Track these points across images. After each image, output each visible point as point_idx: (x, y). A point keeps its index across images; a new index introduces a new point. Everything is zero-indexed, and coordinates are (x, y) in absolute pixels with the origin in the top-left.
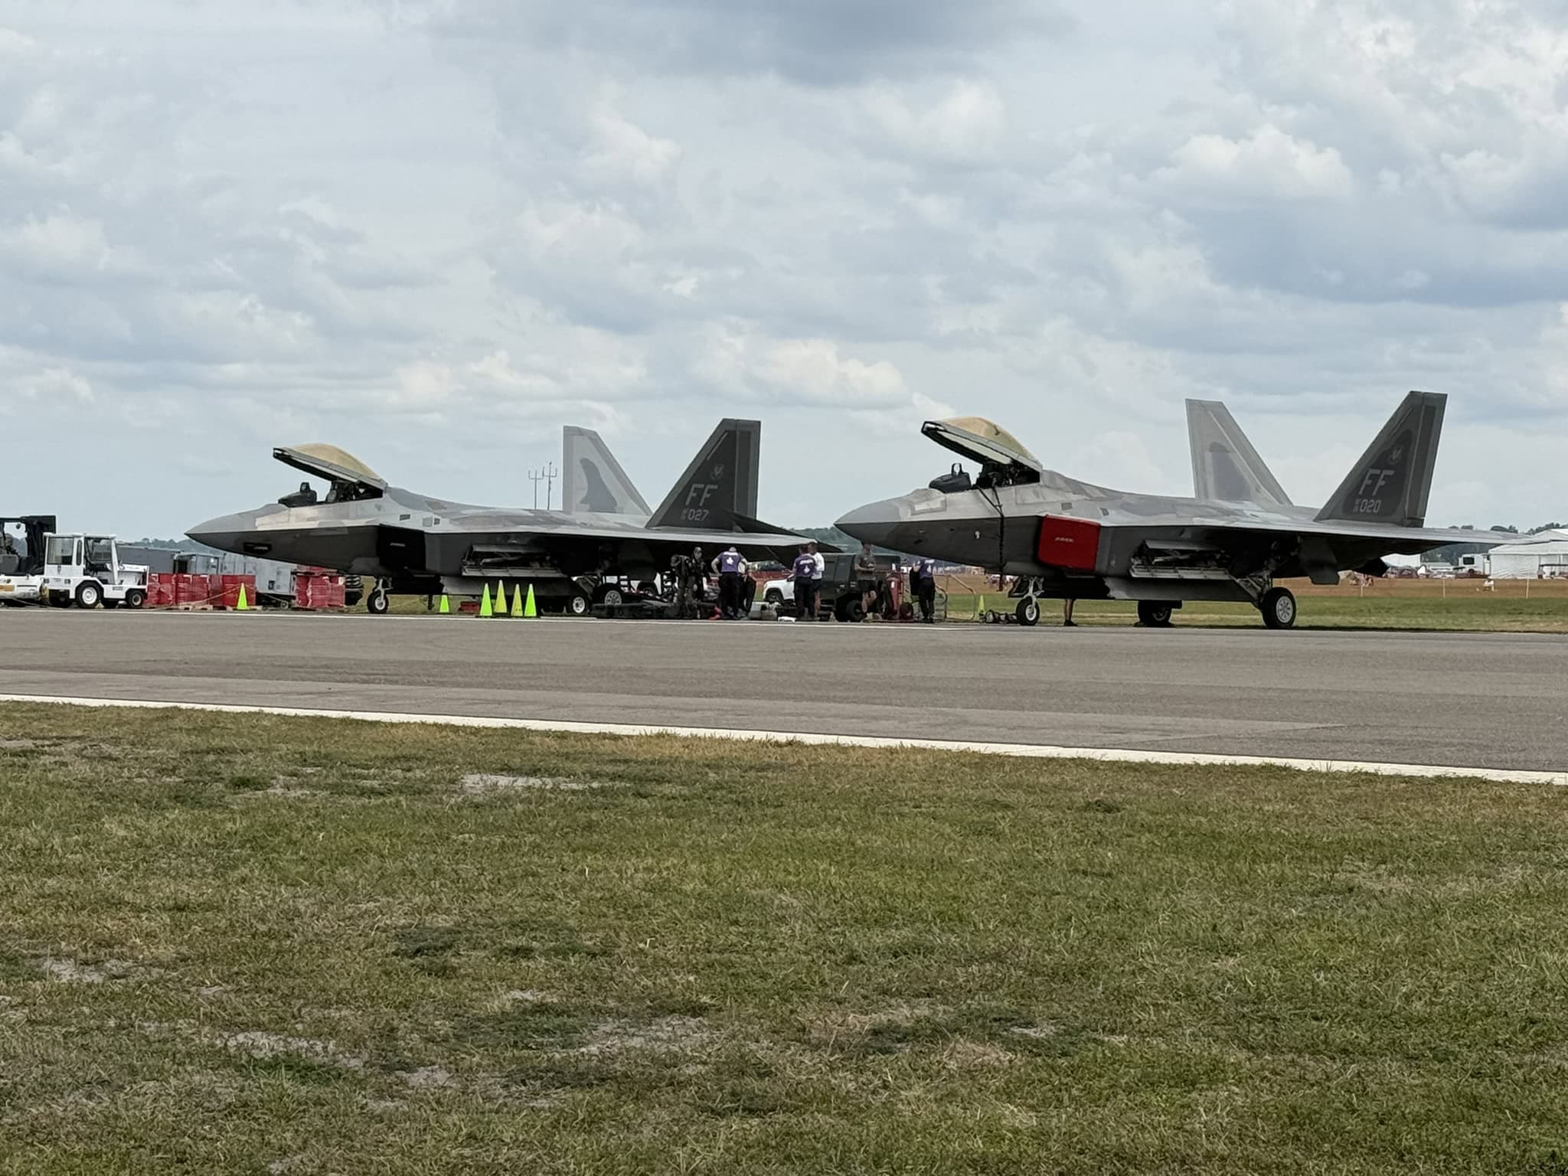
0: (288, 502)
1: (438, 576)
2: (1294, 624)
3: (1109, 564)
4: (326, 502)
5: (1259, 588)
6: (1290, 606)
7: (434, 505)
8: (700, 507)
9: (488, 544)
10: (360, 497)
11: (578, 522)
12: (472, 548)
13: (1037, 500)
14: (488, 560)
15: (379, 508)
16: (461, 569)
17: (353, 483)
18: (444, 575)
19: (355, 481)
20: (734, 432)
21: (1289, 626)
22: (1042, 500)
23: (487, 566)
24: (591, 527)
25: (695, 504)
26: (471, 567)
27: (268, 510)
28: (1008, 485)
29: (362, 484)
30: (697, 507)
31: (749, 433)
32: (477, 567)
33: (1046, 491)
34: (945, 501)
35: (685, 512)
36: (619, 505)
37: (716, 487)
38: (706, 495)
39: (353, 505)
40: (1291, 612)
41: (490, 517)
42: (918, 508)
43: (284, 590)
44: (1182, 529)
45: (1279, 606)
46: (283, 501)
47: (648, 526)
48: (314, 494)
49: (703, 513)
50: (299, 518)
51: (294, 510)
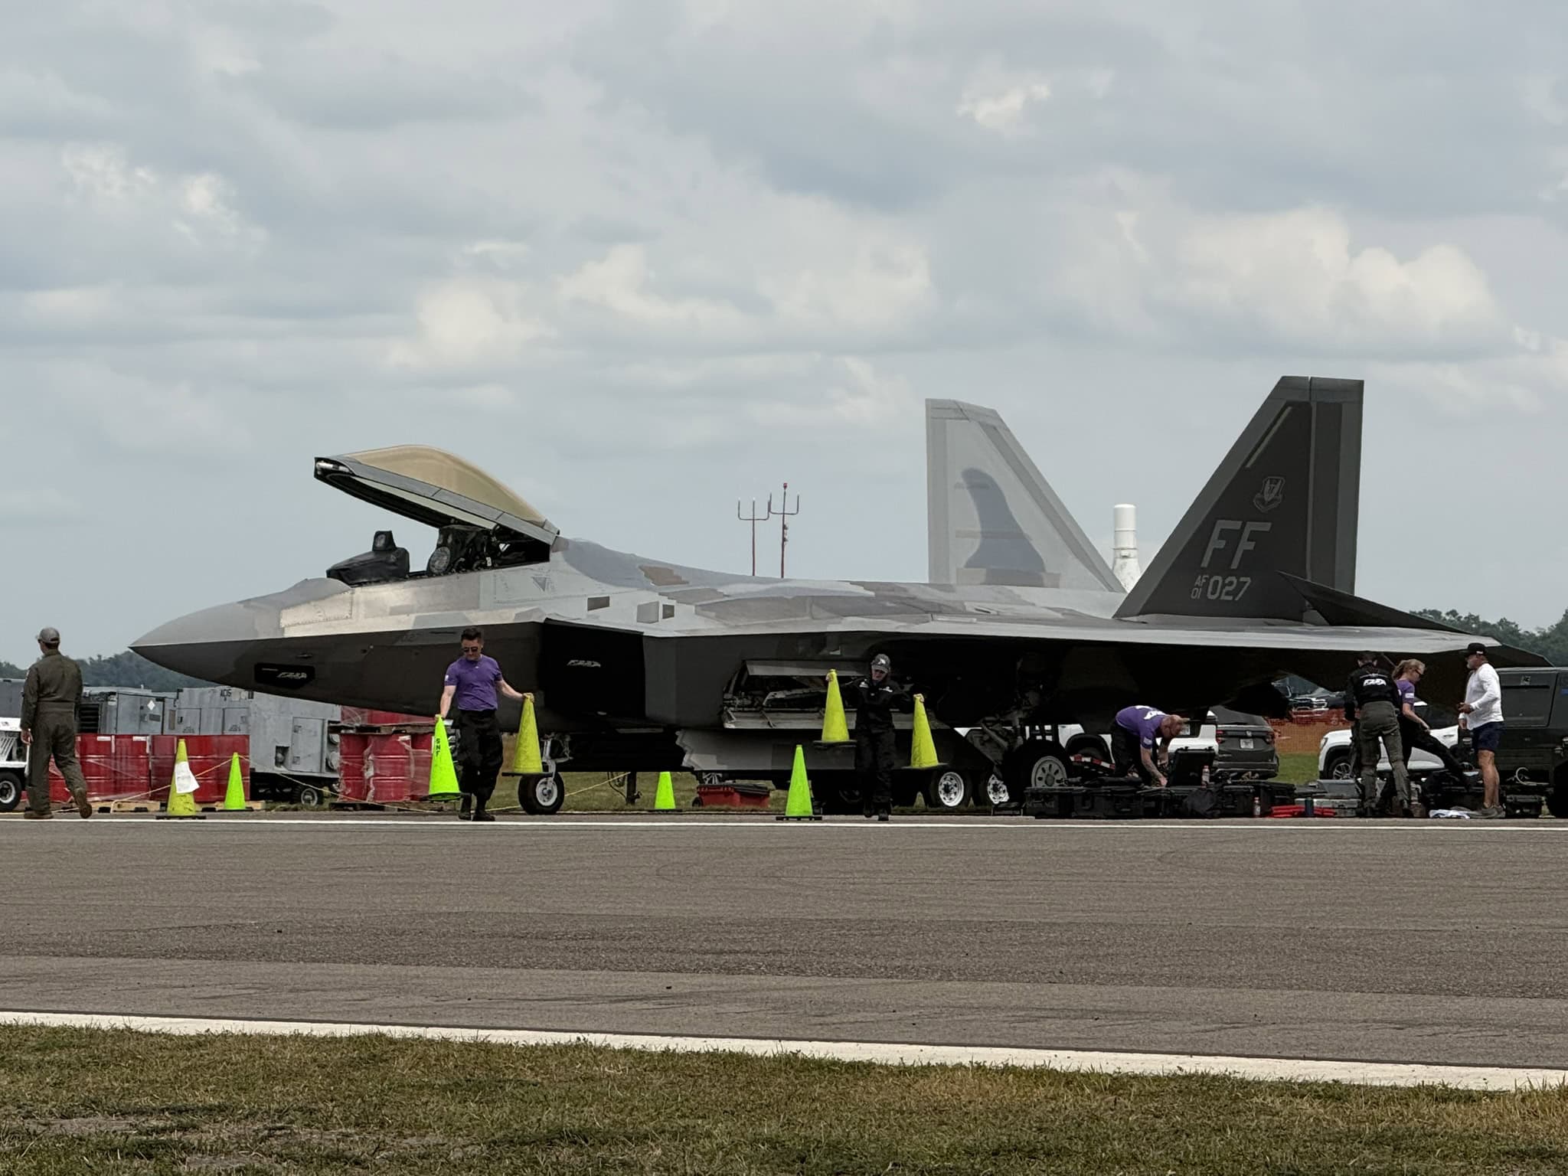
0: (348, 574)
1: (671, 730)
4: (429, 573)
7: (659, 575)
8: (1232, 573)
9: (779, 660)
10: (503, 561)
11: (970, 607)
12: (744, 669)
14: (780, 695)
15: (543, 584)
16: (721, 716)
17: (485, 531)
18: (687, 728)
19: (490, 526)
20: (1307, 404)
23: (778, 706)
24: (1000, 618)
25: (1221, 564)
26: (742, 709)
27: (304, 593)
29: (503, 532)
30: (1227, 572)
31: (1339, 406)
32: (757, 709)
35: (1200, 581)
36: (1050, 568)
37: (1266, 527)
38: (1246, 545)
39: (489, 580)
41: (780, 600)
43: (307, 765)
46: (336, 573)
47: (1121, 615)
48: (404, 554)
49: (1241, 585)
50: (374, 610)
51: (362, 593)
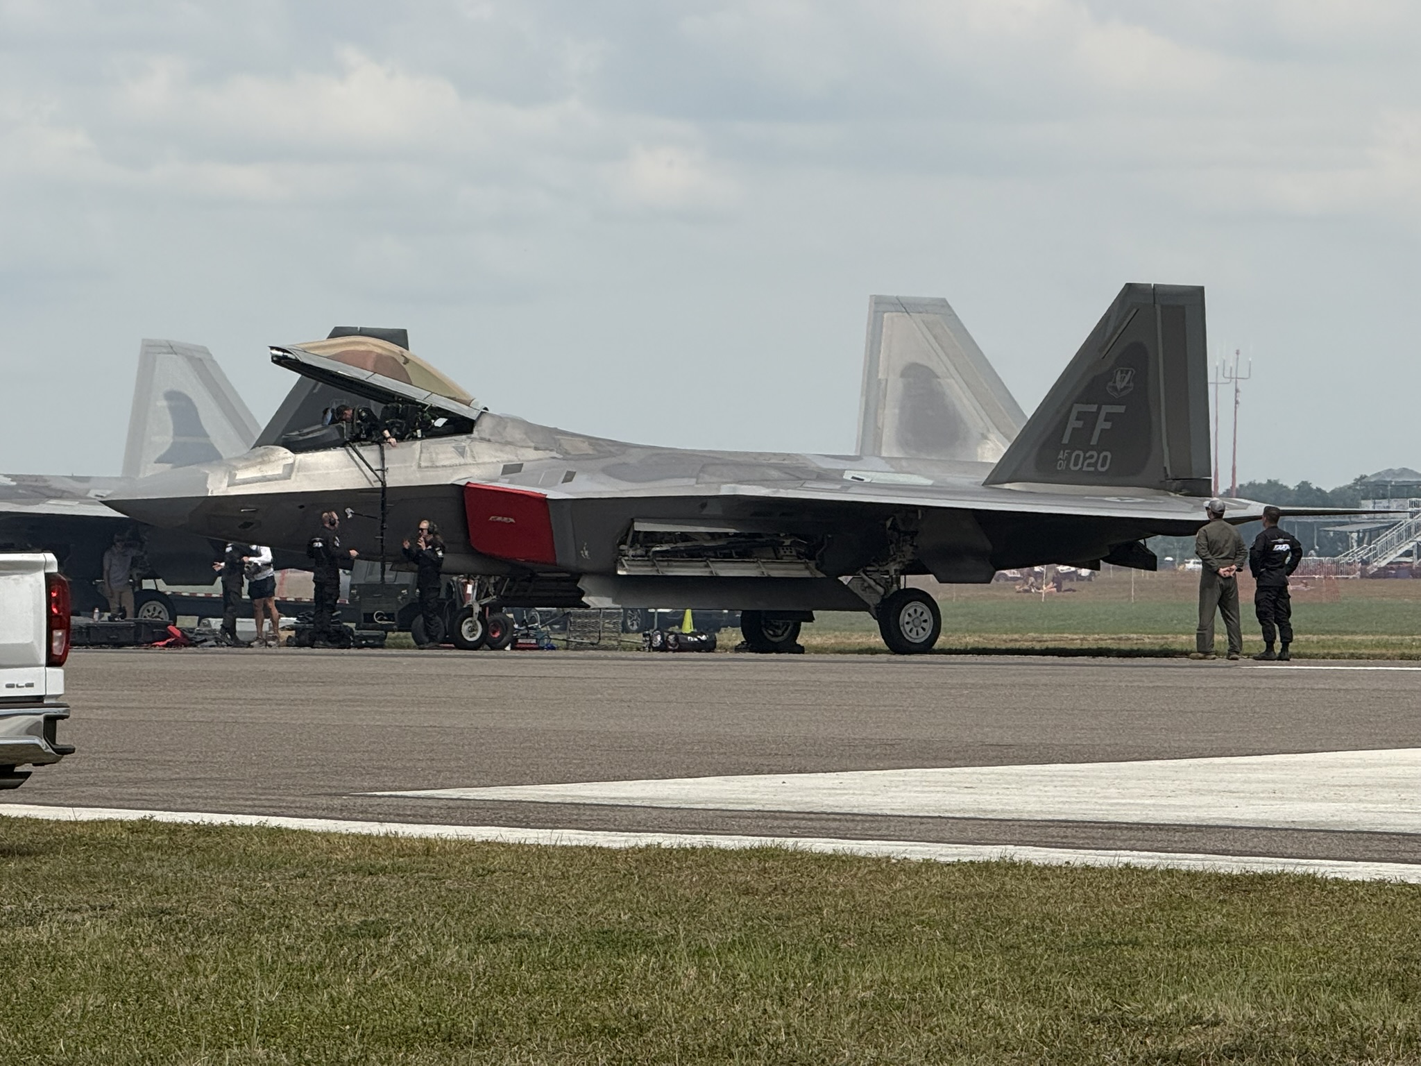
2: (936, 646)
3: (578, 555)
5: (881, 590)
6: (927, 615)
13: (462, 461)
21: (927, 647)
22: (469, 460)
28: (416, 438)
33: (480, 448)
34: (292, 465)
40: (929, 626)
42: (241, 475)
44: (703, 501)
45: (904, 617)
